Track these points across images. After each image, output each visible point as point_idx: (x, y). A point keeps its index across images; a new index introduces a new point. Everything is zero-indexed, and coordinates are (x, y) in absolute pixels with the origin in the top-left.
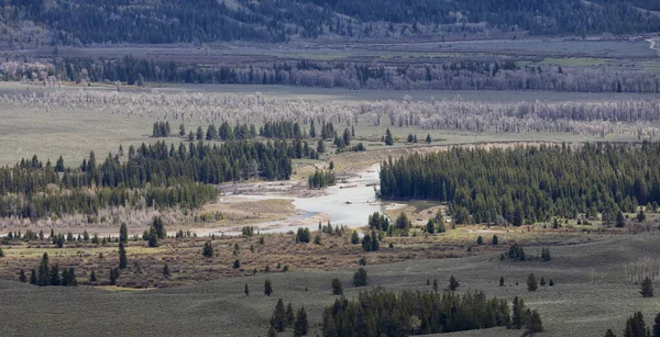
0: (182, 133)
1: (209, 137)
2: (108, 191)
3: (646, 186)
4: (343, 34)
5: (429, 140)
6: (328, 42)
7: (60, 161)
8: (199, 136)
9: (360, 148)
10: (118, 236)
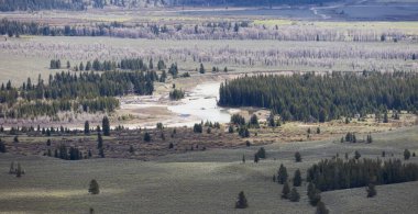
0: (69, 67)
1: (87, 69)
2: (58, 101)
3: (390, 97)
4: (119, 5)
5: (226, 70)
6: (111, 11)
7: (9, 84)
8: (81, 68)
9: (187, 75)
10: (83, 129)
